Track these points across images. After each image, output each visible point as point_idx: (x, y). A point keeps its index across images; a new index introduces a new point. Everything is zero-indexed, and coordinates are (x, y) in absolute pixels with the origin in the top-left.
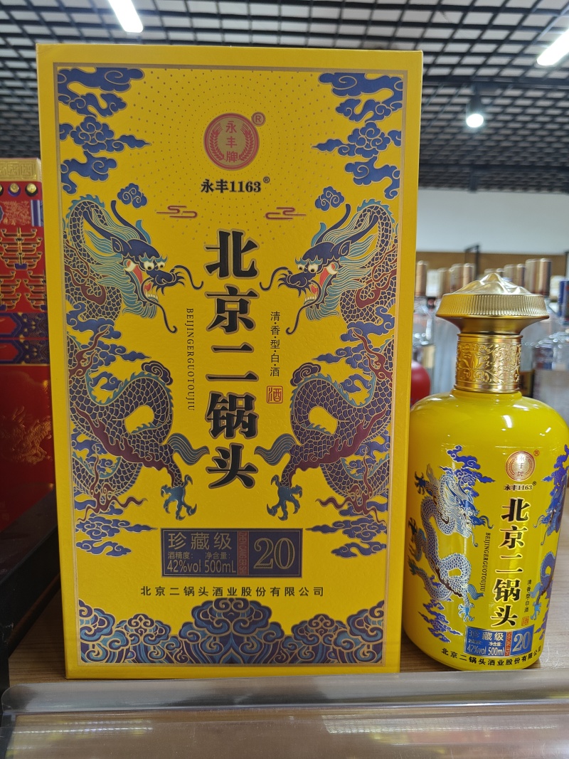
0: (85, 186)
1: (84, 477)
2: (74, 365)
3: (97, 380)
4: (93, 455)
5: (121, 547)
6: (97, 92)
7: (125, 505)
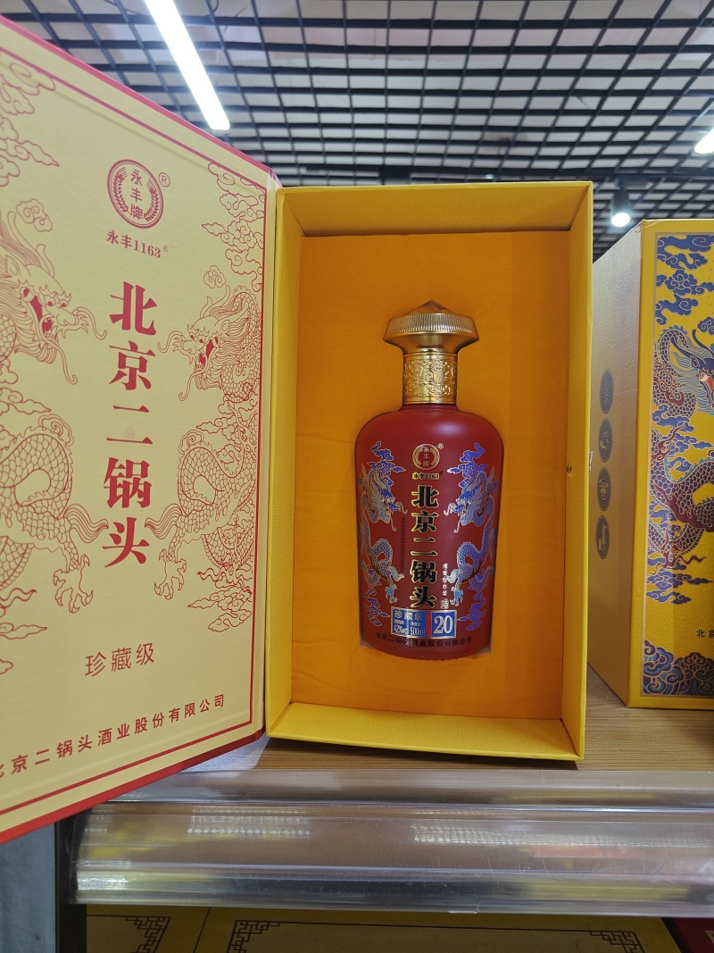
0: (673, 319)
1: (657, 539)
2: (656, 452)
3: (672, 463)
4: (666, 522)
5: (683, 596)
6: (687, 252)
7: (688, 563)
